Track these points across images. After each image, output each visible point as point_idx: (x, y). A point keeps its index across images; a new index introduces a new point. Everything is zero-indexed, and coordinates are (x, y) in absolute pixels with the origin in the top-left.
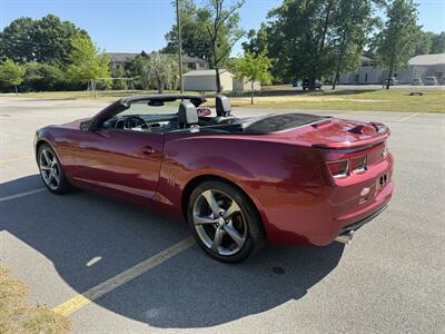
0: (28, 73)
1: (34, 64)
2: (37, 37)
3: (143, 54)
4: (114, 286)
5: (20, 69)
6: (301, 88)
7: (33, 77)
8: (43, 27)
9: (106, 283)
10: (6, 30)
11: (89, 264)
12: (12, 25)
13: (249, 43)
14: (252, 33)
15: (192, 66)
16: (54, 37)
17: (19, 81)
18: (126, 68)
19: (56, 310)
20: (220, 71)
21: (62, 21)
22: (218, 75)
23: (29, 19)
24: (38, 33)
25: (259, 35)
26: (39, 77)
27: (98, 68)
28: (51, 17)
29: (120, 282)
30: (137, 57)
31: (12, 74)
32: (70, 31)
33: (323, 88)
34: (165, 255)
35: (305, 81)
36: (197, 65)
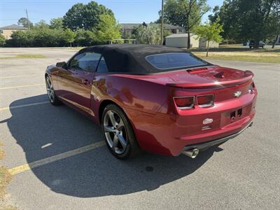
0: (78, 35)
1: (81, 31)
2: (85, 15)
3: (144, 24)
4: (47, 162)
5: (74, 34)
6: (248, 47)
7: (81, 38)
8: (89, 8)
9: (45, 159)
10: (70, 11)
11: (43, 147)
12: (73, 8)
13: (213, 15)
14: (216, 8)
15: (174, 31)
16: (93, 14)
17: (73, 40)
18: (133, 33)
19: (10, 171)
20: (191, 34)
21: (99, 4)
22: (189, 37)
23: (81, 4)
24: (86, 12)
25: (221, 10)
26: (84, 38)
27: (114, 33)
28: (93, 2)
29: (52, 161)
30: (140, 26)
31: (69, 36)
32: (103, 11)
33: (265, 47)
34: (87, 148)
35: (252, 42)
36: (178, 31)
